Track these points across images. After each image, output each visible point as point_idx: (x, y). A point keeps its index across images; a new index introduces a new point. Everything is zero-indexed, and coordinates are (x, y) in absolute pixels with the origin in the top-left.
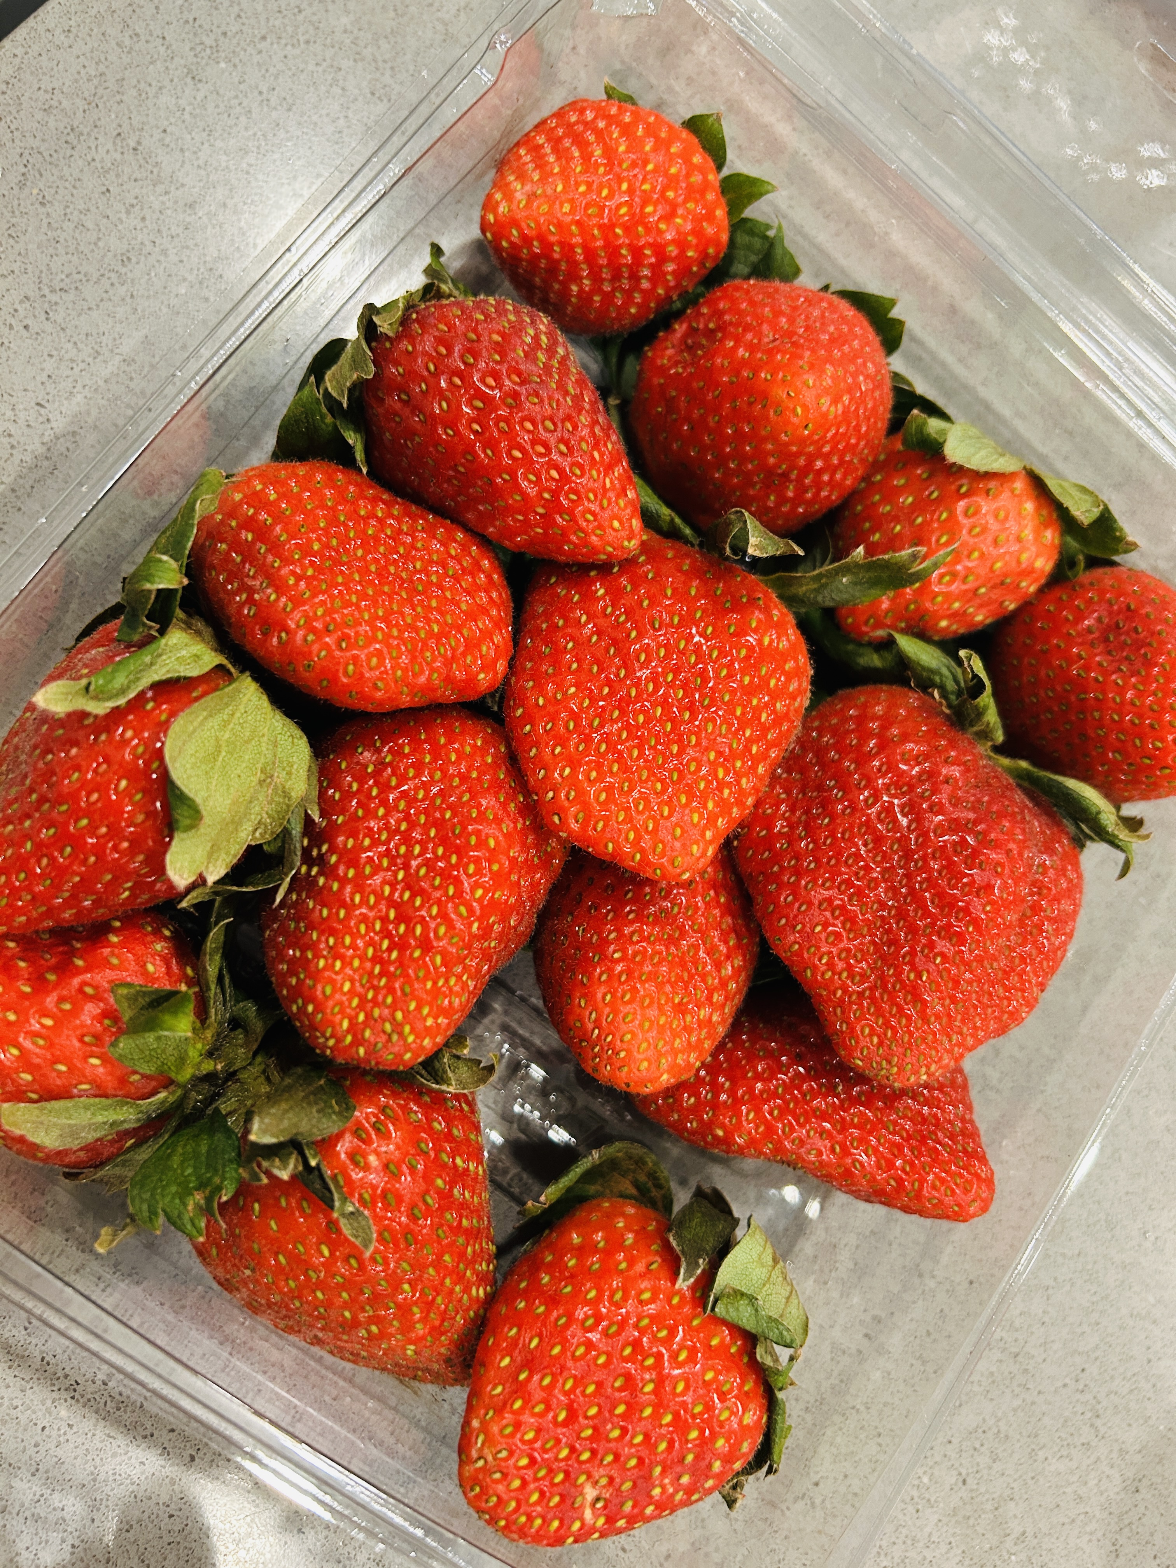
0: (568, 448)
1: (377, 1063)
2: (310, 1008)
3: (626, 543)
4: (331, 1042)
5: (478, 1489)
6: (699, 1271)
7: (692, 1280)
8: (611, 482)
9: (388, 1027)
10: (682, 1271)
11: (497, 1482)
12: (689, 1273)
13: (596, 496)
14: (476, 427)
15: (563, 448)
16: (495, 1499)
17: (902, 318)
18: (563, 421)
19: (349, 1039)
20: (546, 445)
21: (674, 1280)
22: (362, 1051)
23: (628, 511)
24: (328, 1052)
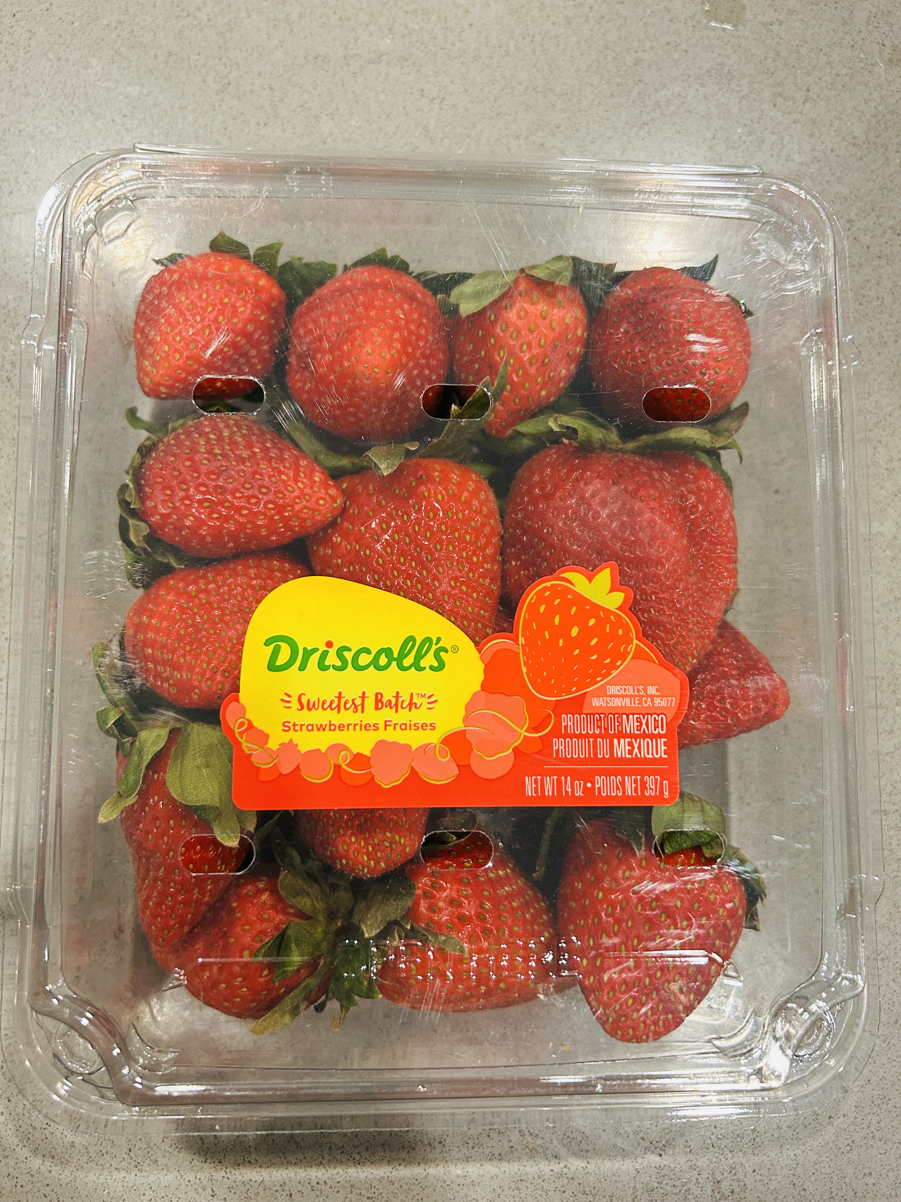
0: (267, 488)
1: (395, 864)
2: (344, 862)
3: (335, 505)
4: (366, 870)
5: (619, 1032)
6: (643, 839)
7: (643, 848)
8: (303, 483)
9: (387, 844)
10: (634, 847)
11: (625, 1021)
12: (639, 845)
13: (300, 499)
14: (215, 516)
15: (264, 490)
16: (631, 1030)
17: (395, 254)
18: (253, 478)
19: (372, 863)
20: (255, 497)
21: (634, 855)
22: (383, 864)
23: (322, 491)
24: (369, 876)
